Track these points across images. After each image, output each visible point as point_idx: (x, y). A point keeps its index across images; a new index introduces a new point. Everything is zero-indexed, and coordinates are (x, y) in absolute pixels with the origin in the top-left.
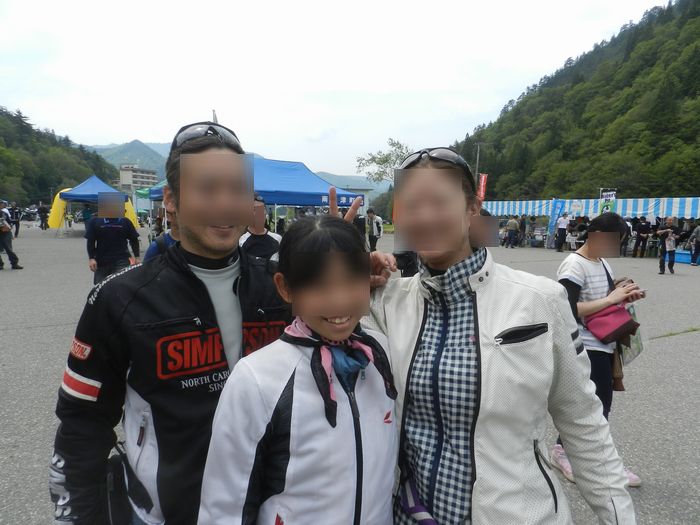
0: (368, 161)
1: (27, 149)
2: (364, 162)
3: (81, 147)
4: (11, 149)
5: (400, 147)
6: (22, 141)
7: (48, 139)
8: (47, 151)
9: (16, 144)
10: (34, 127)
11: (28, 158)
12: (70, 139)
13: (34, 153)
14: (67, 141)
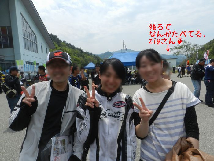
0: (174, 49)
1: (82, 57)
2: (172, 49)
3: (94, 55)
4: (79, 58)
5: (186, 42)
6: (81, 55)
7: (87, 54)
8: (86, 57)
9: (80, 56)
10: (84, 51)
11: (83, 59)
12: (92, 53)
13: (84, 58)
14: (91, 54)
